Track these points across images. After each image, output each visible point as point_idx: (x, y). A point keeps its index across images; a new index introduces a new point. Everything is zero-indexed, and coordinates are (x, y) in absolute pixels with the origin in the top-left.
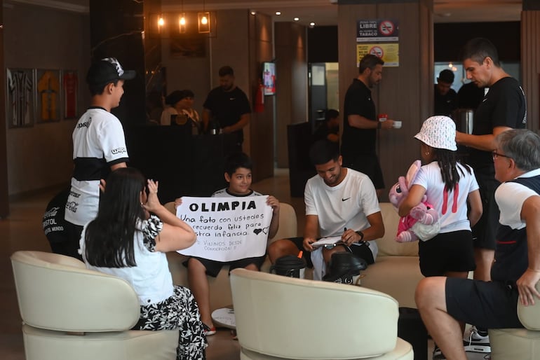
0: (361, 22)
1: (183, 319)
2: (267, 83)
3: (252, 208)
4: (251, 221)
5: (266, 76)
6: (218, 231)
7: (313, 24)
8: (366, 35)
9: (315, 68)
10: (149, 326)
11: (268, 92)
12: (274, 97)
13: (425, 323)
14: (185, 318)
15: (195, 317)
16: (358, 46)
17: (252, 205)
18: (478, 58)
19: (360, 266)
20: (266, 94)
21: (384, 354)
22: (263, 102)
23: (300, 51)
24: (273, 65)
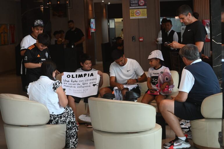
0: (131, 1)
1: (68, 120)
2: (92, 27)
3: (92, 76)
4: (92, 81)
5: (92, 24)
6: (79, 86)
7: (109, 3)
8: (134, 5)
9: (110, 21)
10: (54, 123)
11: (93, 31)
12: (95, 33)
13: (164, 118)
14: (69, 120)
15: (74, 120)
16: (130, 10)
17: (92, 75)
18: (185, 14)
19: (137, 97)
20: (92, 31)
21: (151, 129)
22: (91, 35)
23: (104, 14)
24: (94, 20)
